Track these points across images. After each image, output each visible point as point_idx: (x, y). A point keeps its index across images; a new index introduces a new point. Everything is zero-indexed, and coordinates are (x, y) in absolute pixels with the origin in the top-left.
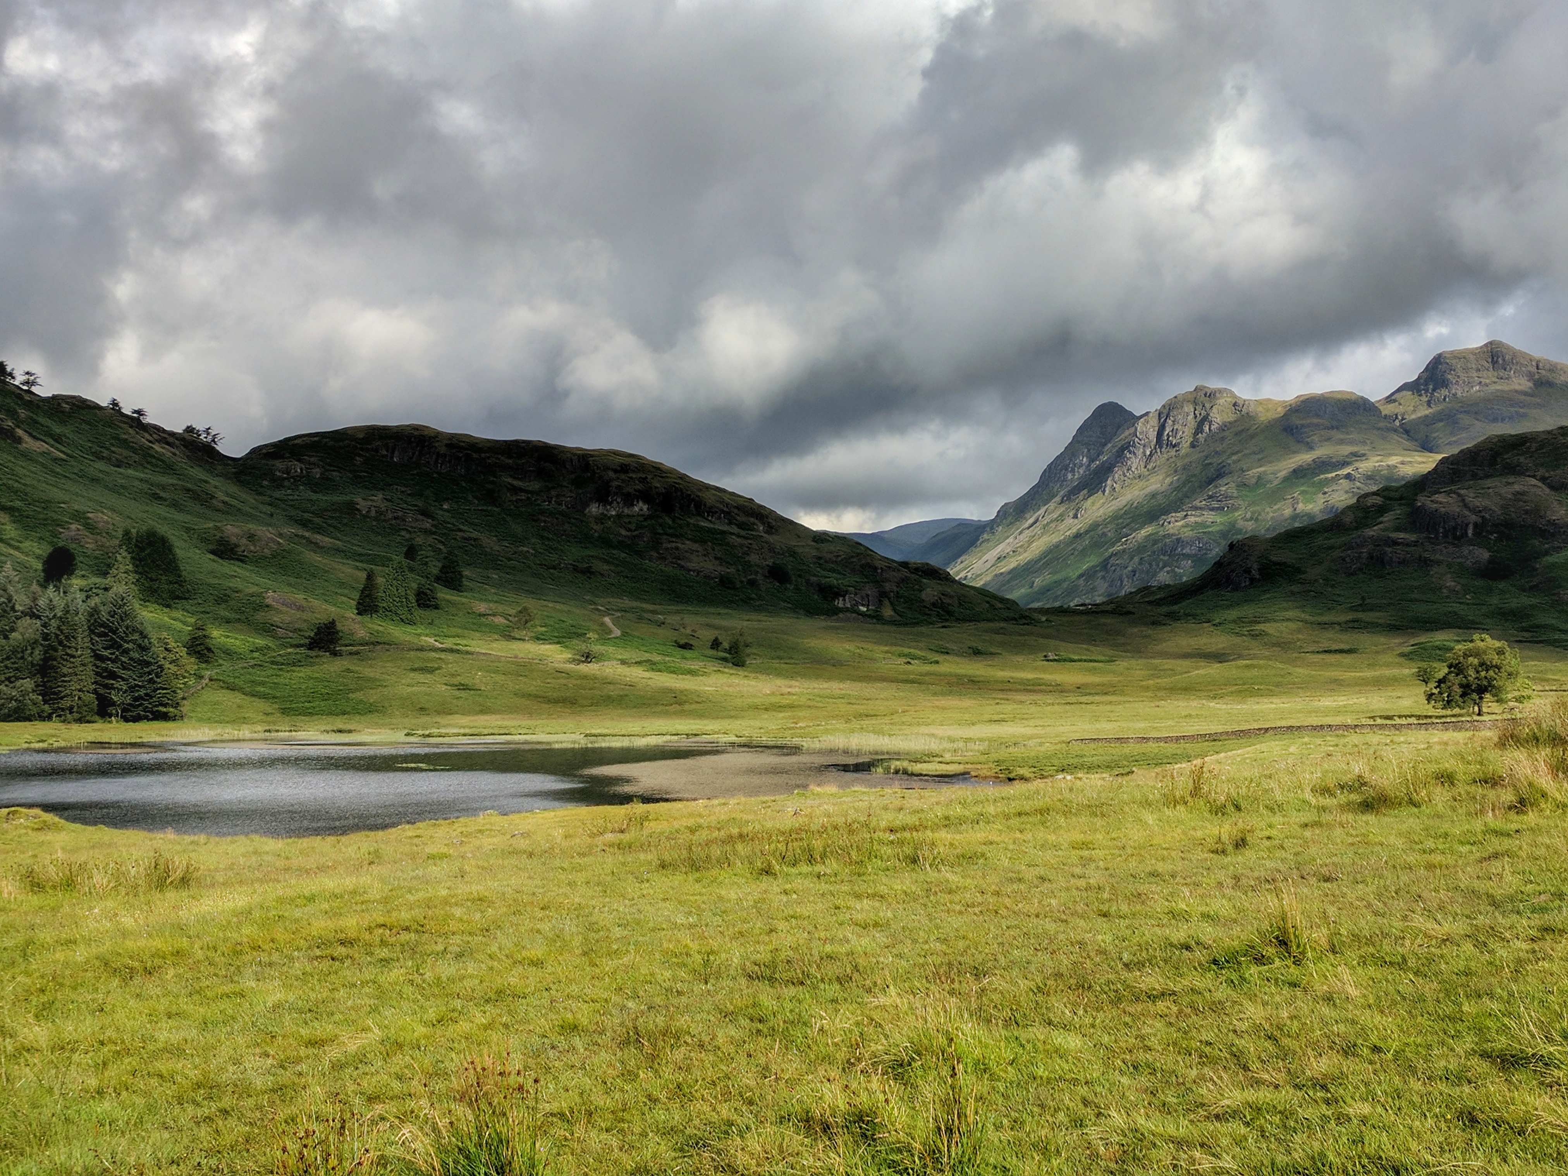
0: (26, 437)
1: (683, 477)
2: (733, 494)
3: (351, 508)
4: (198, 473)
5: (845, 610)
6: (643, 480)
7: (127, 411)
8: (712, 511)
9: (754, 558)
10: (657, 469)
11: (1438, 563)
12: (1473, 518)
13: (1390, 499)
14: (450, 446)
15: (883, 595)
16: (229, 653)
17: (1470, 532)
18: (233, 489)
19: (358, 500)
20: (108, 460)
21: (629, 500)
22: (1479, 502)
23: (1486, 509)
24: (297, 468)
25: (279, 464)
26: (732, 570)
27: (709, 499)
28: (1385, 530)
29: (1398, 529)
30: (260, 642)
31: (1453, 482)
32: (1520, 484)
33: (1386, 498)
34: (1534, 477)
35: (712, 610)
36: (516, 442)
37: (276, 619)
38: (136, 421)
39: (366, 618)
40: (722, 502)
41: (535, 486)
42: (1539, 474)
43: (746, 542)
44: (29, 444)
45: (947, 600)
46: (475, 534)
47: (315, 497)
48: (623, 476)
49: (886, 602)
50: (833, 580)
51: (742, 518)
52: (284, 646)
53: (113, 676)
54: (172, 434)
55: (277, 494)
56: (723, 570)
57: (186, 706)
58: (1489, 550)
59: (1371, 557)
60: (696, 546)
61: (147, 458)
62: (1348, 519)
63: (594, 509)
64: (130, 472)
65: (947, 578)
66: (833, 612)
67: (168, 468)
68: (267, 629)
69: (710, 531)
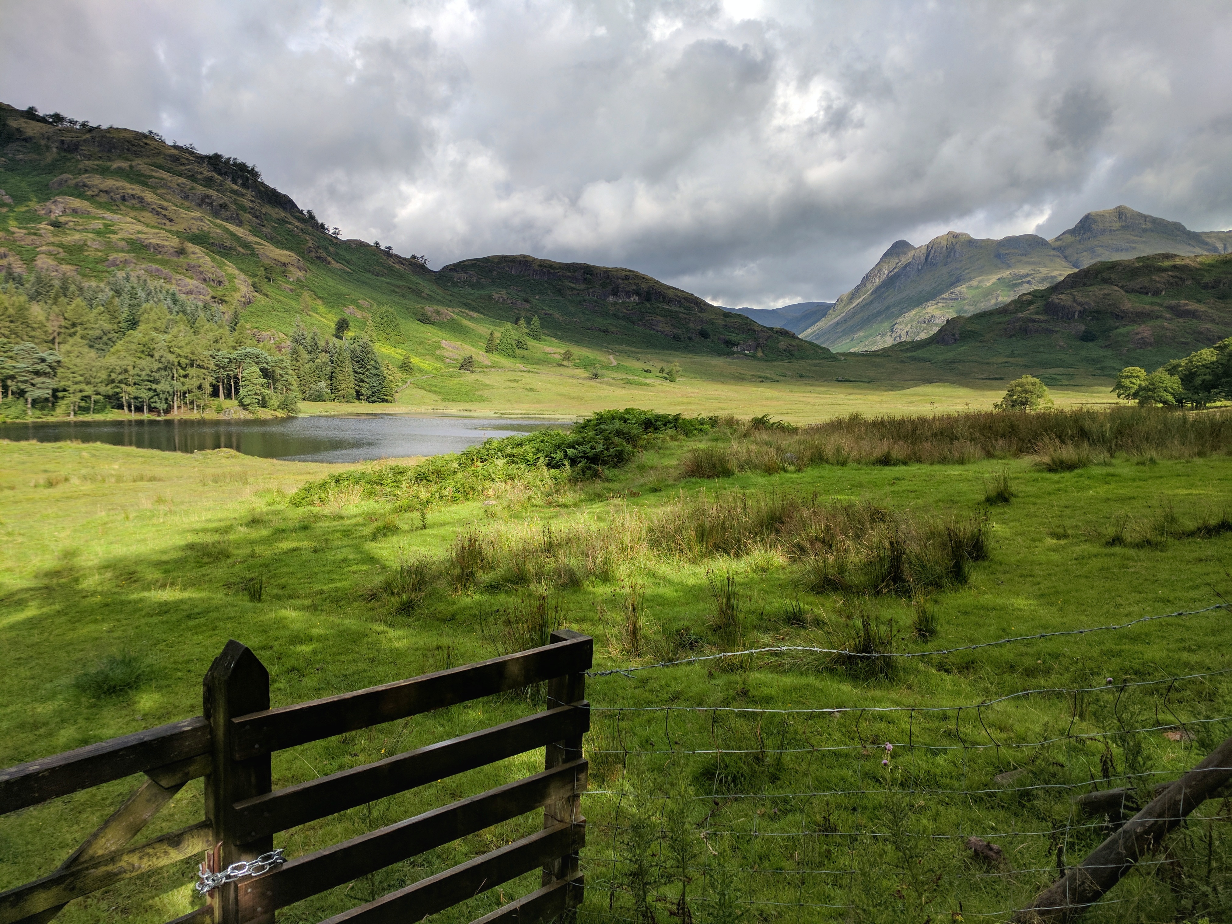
0: (333, 262)
1: (657, 282)
2: (683, 291)
3: (490, 297)
4: (416, 279)
5: (737, 353)
6: (636, 284)
7: (383, 247)
8: (670, 300)
9: (691, 325)
10: (644, 278)
11: (1056, 332)
12: (1079, 308)
13: (1036, 297)
14: (540, 266)
15: (758, 345)
16: (421, 370)
17: (1076, 316)
18: (434, 287)
19: (494, 293)
20: (372, 273)
21: (629, 294)
22: (1084, 300)
23: (1086, 303)
24: (465, 277)
25: (456, 275)
26: (680, 331)
27: (670, 294)
28: (1031, 313)
29: (1037, 314)
30: (437, 365)
31: (1072, 287)
32: (1107, 289)
33: (1035, 296)
34: (1117, 286)
35: (668, 352)
36: (573, 264)
37: (446, 354)
38: (388, 253)
39: (490, 354)
40: (677, 295)
41: (581, 287)
42: (1120, 284)
43: (687, 317)
44: (334, 265)
45: (792, 348)
46: (551, 312)
47: (472, 292)
48: (626, 282)
49: (760, 349)
50: (732, 337)
51: (686, 304)
52: (448, 367)
53: (363, 381)
54: (405, 259)
55: (455, 290)
56: (676, 331)
57: (397, 396)
58: (1086, 325)
59: (1021, 329)
60: (662, 318)
61: (391, 272)
62: (1011, 307)
63: (611, 299)
64: (383, 278)
65: (793, 336)
66: (730, 354)
67: (401, 277)
68: (441, 359)
69: (670, 311)
